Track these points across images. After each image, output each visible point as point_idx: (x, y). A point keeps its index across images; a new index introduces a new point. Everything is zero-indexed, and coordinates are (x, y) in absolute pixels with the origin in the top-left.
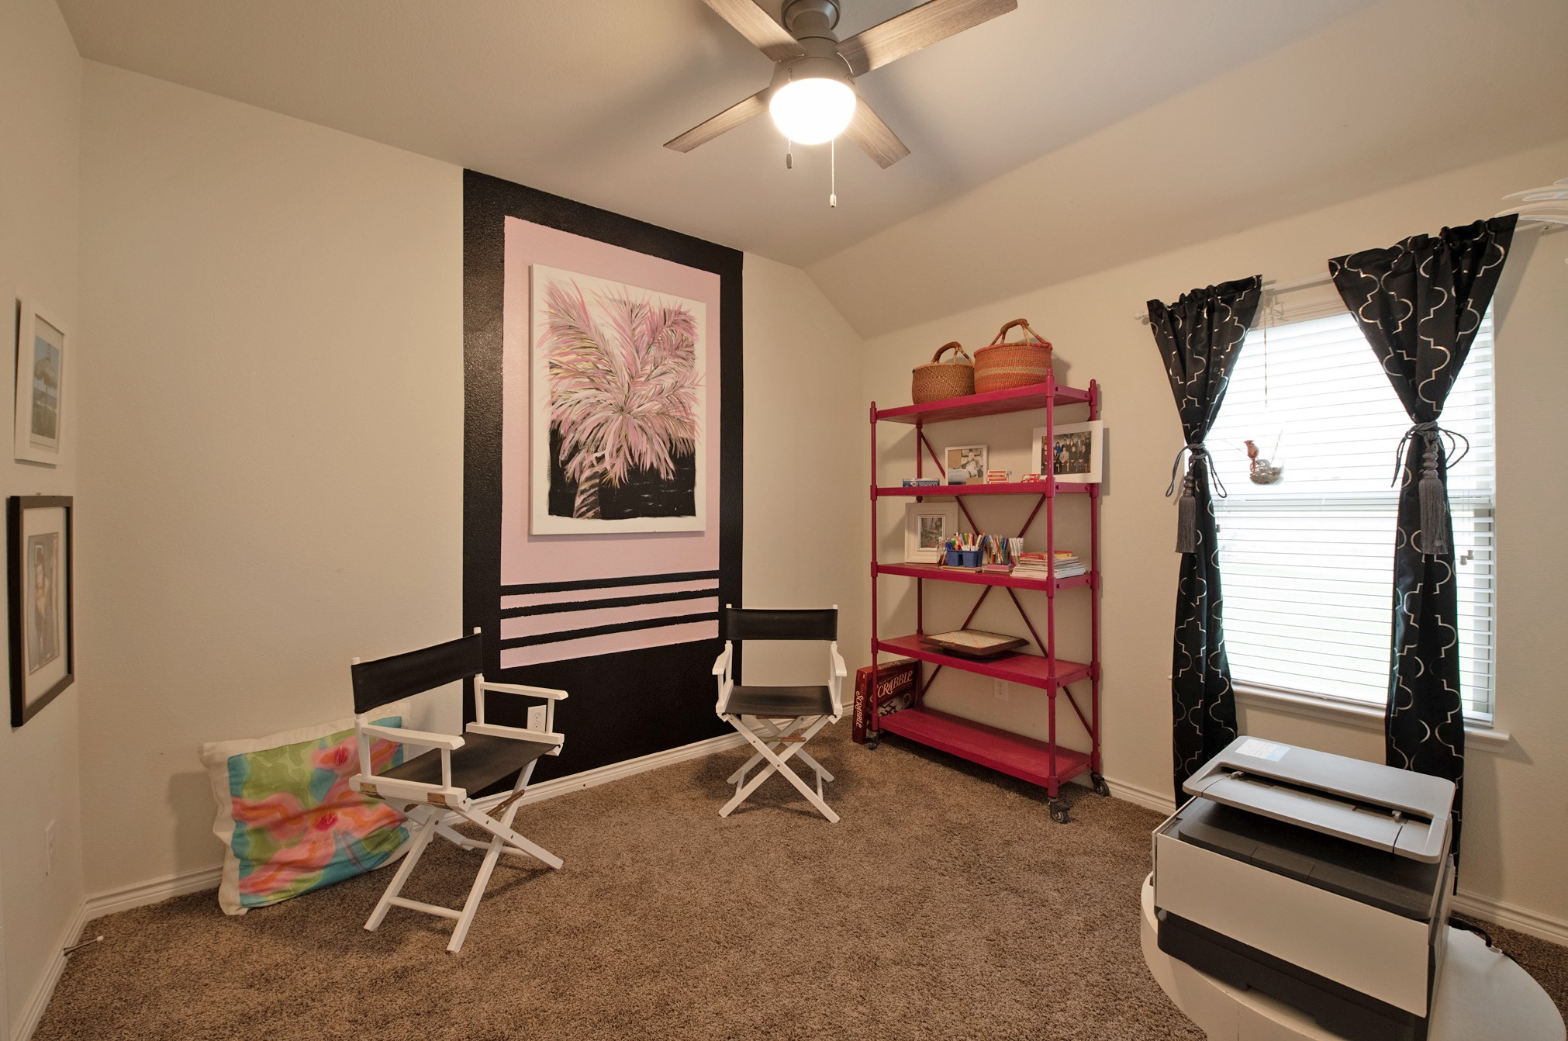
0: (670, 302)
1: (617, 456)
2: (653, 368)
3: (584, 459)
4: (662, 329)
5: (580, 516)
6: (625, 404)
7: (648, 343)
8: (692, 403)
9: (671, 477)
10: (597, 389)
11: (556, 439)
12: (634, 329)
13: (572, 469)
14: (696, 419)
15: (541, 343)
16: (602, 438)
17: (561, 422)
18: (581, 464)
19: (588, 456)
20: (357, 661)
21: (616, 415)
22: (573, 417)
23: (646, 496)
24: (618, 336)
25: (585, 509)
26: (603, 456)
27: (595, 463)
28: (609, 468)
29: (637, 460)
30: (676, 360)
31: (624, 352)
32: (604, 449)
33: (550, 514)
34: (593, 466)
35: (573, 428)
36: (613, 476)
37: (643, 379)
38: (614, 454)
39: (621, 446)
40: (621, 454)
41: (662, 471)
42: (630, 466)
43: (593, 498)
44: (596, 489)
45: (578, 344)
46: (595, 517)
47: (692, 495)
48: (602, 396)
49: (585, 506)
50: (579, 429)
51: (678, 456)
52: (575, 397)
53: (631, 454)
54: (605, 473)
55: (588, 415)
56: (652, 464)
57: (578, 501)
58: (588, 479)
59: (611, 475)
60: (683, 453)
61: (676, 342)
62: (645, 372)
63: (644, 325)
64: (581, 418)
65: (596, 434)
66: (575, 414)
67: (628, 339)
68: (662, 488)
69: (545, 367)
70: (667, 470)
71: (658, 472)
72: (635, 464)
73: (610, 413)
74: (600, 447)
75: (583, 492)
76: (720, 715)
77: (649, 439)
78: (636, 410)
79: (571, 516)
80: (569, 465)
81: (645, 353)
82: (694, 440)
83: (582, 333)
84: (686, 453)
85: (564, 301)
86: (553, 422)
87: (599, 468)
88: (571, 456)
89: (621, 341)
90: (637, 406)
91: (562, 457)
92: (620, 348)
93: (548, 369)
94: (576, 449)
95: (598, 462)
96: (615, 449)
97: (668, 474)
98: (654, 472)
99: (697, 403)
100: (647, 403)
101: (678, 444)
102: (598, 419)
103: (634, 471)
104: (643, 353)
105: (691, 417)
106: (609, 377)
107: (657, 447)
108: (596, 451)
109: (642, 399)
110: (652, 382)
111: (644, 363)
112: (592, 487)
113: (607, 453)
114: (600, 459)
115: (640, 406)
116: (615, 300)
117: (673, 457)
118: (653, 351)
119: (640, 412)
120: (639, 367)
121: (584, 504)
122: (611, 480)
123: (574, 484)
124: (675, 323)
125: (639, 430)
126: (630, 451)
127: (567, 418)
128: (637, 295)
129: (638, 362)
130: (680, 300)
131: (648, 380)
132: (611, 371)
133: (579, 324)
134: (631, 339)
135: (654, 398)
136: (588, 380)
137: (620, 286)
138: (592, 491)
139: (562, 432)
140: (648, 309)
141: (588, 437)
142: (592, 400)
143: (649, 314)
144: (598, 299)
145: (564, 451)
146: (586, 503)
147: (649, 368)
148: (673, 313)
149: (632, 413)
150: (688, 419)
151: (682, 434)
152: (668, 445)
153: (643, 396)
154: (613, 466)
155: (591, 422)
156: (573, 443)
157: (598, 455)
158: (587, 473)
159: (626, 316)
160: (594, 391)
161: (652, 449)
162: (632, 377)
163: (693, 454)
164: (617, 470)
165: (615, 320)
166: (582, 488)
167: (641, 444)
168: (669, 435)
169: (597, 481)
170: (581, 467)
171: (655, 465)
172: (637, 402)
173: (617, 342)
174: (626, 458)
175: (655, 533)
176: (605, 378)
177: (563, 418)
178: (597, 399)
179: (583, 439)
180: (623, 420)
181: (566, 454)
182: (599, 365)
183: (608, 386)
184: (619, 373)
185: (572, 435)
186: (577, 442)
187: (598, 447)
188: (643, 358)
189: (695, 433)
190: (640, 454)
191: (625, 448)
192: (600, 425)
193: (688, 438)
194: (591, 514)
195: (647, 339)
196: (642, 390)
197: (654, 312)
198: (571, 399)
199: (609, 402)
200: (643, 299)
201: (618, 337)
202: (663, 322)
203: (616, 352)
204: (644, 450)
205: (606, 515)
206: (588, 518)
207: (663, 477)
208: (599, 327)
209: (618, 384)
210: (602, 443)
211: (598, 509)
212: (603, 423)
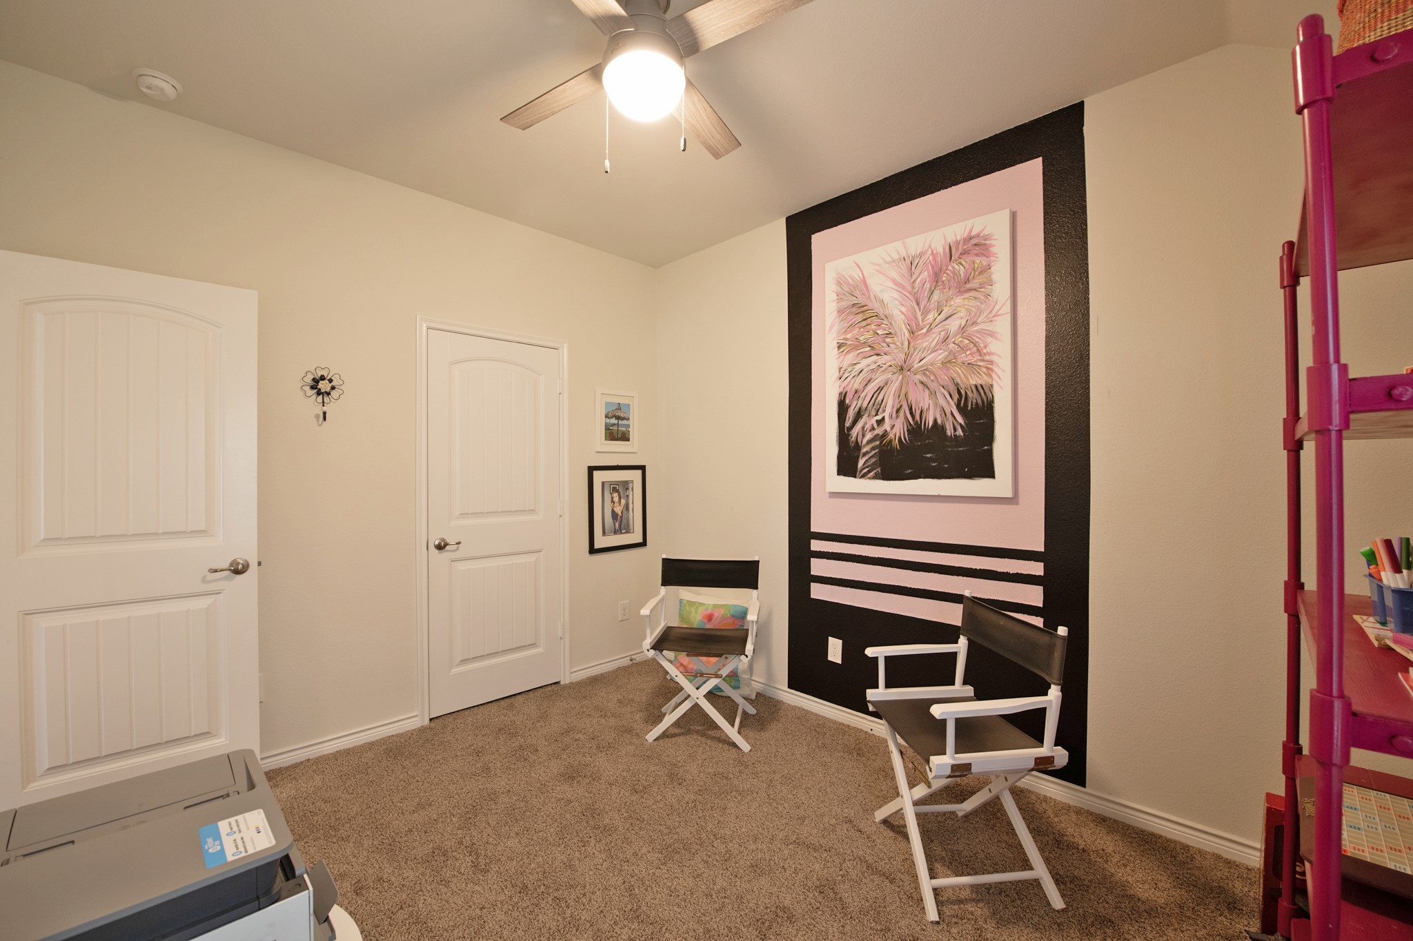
0: (956, 232)
1: (897, 417)
2: (936, 315)
3: (866, 423)
4: (947, 267)
5: (863, 477)
6: (905, 362)
7: (930, 289)
8: (989, 339)
9: (960, 432)
10: (877, 355)
11: (843, 408)
12: (914, 282)
13: (856, 433)
14: (994, 358)
15: (831, 328)
16: (883, 400)
17: (846, 393)
18: (863, 428)
19: (869, 420)
21: (896, 376)
22: (856, 386)
23: (928, 455)
24: (896, 295)
25: (867, 470)
26: (883, 418)
27: (875, 426)
28: (888, 429)
29: (918, 417)
30: (966, 295)
31: (904, 309)
32: (884, 411)
33: (838, 474)
34: (873, 429)
35: (857, 396)
36: (893, 437)
37: (924, 331)
38: (894, 415)
39: (901, 406)
40: (901, 414)
41: (948, 428)
42: (911, 425)
43: (873, 460)
44: (877, 451)
45: (860, 317)
46: (876, 477)
47: (990, 453)
48: (882, 360)
49: (867, 467)
50: (861, 396)
51: (969, 408)
52: (858, 367)
53: (911, 413)
54: (885, 434)
55: (869, 381)
56: (935, 421)
57: (861, 463)
58: (869, 442)
59: (891, 436)
60: (977, 403)
61: (965, 276)
62: (927, 322)
63: (926, 272)
64: (863, 385)
65: (876, 399)
66: (856, 384)
67: (909, 296)
68: (948, 446)
69: (834, 349)
70: (955, 424)
71: (943, 428)
72: (916, 423)
73: (890, 375)
74: (880, 410)
75: (867, 453)
77: (933, 394)
78: (916, 366)
79: (855, 477)
80: (853, 431)
81: (926, 302)
82: (992, 386)
83: (864, 306)
84: (980, 402)
85: (848, 284)
86: (840, 394)
87: (879, 431)
88: (855, 422)
89: (900, 299)
90: (918, 361)
91: (848, 424)
92: (900, 307)
93: (837, 349)
94: (859, 415)
95: (878, 426)
96: (895, 410)
97: (955, 430)
98: (938, 429)
99: (996, 338)
100: (929, 355)
101: (969, 393)
102: (878, 383)
103: (915, 430)
104: (923, 303)
105: (987, 358)
106: (888, 340)
107: (941, 401)
108: (877, 415)
109: (923, 352)
110: (934, 330)
111: (925, 313)
112: (873, 449)
113: (886, 415)
114: (880, 422)
115: (921, 361)
116: (894, 261)
117: (962, 409)
118: (936, 297)
119: (921, 367)
120: (920, 318)
121: (865, 466)
122: (891, 441)
123: (858, 447)
124: (964, 253)
125: (920, 386)
126: (911, 409)
127: (851, 388)
128: (915, 244)
129: (919, 314)
130: (969, 223)
131: (929, 330)
132: (890, 333)
133: (862, 300)
134: (910, 293)
135: (937, 347)
136: (869, 348)
137: (898, 245)
138: (873, 452)
139: (847, 401)
140: (930, 252)
141: (869, 402)
142: (872, 367)
143: (931, 258)
144: (877, 268)
145: (849, 418)
146: (868, 464)
147: (931, 317)
148: (961, 243)
149: (912, 370)
150: (983, 360)
151: (974, 381)
152: (956, 397)
153: (925, 348)
154: (893, 426)
155: (872, 388)
156: (857, 409)
157: (879, 417)
158: (869, 436)
159: (905, 272)
160: (875, 358)
161: (936, 404)
162: (912, 332)
163: (992, 401)
164: (897, 430)
165: (894, 281)
166: (864, 450)
167: (922, 400)
168: (957, 385)
169: (878, 443)
170: (863, 433)
171: (939, 422)
172: (918, 356)
173: (897, 302)
174: (906, 418)
175: (939, 496)
176: (885, 342)
177: (848, 389)
178: (877, 364)
179: (865, 405)
180: (903, 378)
181: (850, 421)
182: (878, 332)
183: (887, 349)
184: (899, 333)
185: (856, 402)
186: (860, 408)
187: (878, 411)
188: (925, 307)
189: (994, 376)
190: (922, 411)
191: (905, 408)
192: (880, 389)
193: (983, 383)
194: (872, 474)
195: (928, 286)
196: (922, 343)
197: (937, 253)
198: (854, 370)
199: (888, 364)
200: (924, 246)
201: (897, 297)
202: (948, 259)
203: (896, 312)
204: (926, 406)
205: (886, 476)
206: (869, 478)
207: (949, 433)
208: (879, 295)
209: (898, 343)
210: (882, 406)
211: (879, 470)
212: (882, 385)
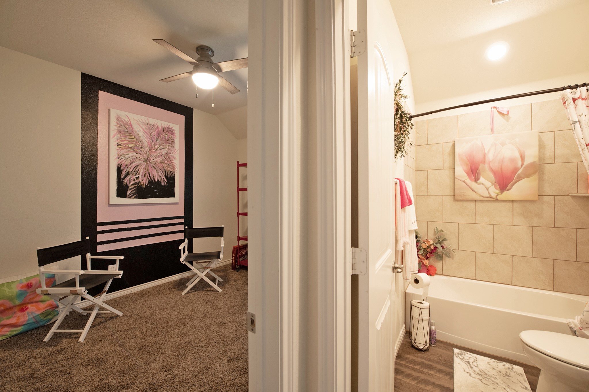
0: (165, 124)
1: (144, 177)
2: (158, 147)
3: (131, 178)
4: (162, 133)
5: (130, 197)
6: (148, 159)
7: (156, 138)
8: (174, 159)
9: (165, 184)
10: (136, 153)
11: (119, 170)
12: (151, 133)
13: (126, 181)
14: (175, 164)
15: (114, 136)
16: (138, 170)
17: (121, 165)
18: (130, 179)
19: (133, 177)
20: (39, 248)
21: (144, 163)
22: (127, 163)
23: (156, 190)
24: (144, 135)
25: (131, 195)
26: (139, 177)
27: (135, 179)
28: (141, 181)
29: (152, 178)
30: (168, 144)
31: (147, 141)
32: (139, 174)
33: (117, 197)
34: (134, 180)
35: (127, 167)
36: (143, 184)
37: (155, 150)
38: (143, 176)
39: (146, 173)
40: (146, 176)
41: (162, 182)
42: (150, 180)
43: (135, 191)
44: (136, 188)
45: (129, 137)
46: (136, 198)
47: (174, 190)
48: (138, 156)
49: (132, 194)
50: (129, 167)
51: (168, 177)
52: (127, 156)
53: (150, 176)
54: (140, 182)
55: (133, 162)
56: (158, 180)
57: (129, 192)
58: (132, 185)
59: (142, 183)
60: (170, 176)
61: (167, 138)
62: (155, 148)
63: (155, 132)
64: (130, 163)
65: (136, 169)
66: (127, 162)
67: (149, 136)
68: (162, 188)
69: (115, 145)
70: (164, 182)
71: (160, 182)
72: (151, 180)
73: (141, 162)
74: (138, 174)
75: (130, 189)
76: (181, 262)
77: (157, 171)
78: (152, 161)
79: (126, 198)
80: (125, 180)
81: (155, 141)
82: (174, 172)
83: (130, 134)
84: (171, 176)
85: (123, 122)
86: (118, 164)
87: (137, 181)
88: (126, 177)
89: (146, 137)
90: (152, 159)
91: (122, 177)
92: (146, 139)
93: (116, 146)
94: (128, 174)
95: (136, 179)
96: (143, 174)
97: (164, 183)
98: (159, 182)
99: (175, 159)
100: (156, 158)
101: (168, 173)
102: (137, 164)
103: (151, 182)
104: (154, 141)
105: (173, 164)
106: (141, 149)
107: (160, 174)
108: (136, 175)
109: (154, 157)
110: (158, 151)
111: (155, 145)
112: (134, 187)
113: (140, 176)
114: (137, 178)
115: (153, 160)
116: (144, 123)
117: (166, 177)
118: (159, 141)
119: (153, 162)
120: (153, 146)
121: (131, 193)
122: (142, 185)
123: (127, 186)
124: (167, 132)
125: (153, 168)
126: (149, 175)
127: (124, 163)
128: (152, 121)
129: (153, 144)
130: (169, 124)
131: (156, 151)
132: (142, 147)
133: (129, 130)
134: (150, 137)
135: (159, 157)
136: (133, 150)
137: (146, 118)
138: (134, 189)
139: (122, 168)
140: (157, 126)
141: (133, 170)
142: (134, 157)
143: (157, 128)
144: (137, 122)
145: (123, 175)
146: (132, 193)
147: (157, 147)
148: (166, 128)
149: (150, 162)
150: (172, 164)
151: (170, 169)
152: (165, 173)
153: (155, 156)
154: (143, 180)
155: (134, 165)
156: (127, 172)
157: (137, 176)
158: (132, 183)
159: (148, 128)
160: (135, 154)
161: (158, 174)
162: (150, 150)
163: (174, 177)
164: (144, 181)
165: (143, 130)
166: (130, 188)
167: (154, 173)
168: (165, 170)
169: (136, 185)
170: (130, 181)
171: (159, 180)
172: (152, 158)
173: (144, 137)
174: (148, 178)
175: (159, 203)
176: (139, 150)
177: (123, 163)
178: (136, 157)
179: (131, 170)
180: (146, 165)
181: (123, 176)
182: (137, 145)
183: (141, 152)
184: (145, 148)
185: (126, 169)
186: (128, 172)
187: (136, 174)
188: (155, 143)
189: (175, 169)
190: (153, 176)
191: (148, 174)
192: (137, 166)
193: (172, 171)
194: (134, 197)
195: (156, 137)
196: (154, 154)
197: (159, 128)
198: (126, 157)
199: (141, 158)
200: (155, 123)
201: (145, 136)
202: (162, 131)
203: (144, 141)
204: (155, 175)
205: (140, 197)
206: (133, 198)
207: (162, 184)
208: (137, 132)
209: (145, 152)
210: (138, 172)
211: (137, 195)
212: (138, 165)
